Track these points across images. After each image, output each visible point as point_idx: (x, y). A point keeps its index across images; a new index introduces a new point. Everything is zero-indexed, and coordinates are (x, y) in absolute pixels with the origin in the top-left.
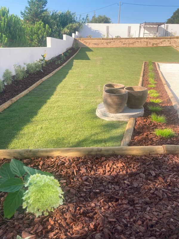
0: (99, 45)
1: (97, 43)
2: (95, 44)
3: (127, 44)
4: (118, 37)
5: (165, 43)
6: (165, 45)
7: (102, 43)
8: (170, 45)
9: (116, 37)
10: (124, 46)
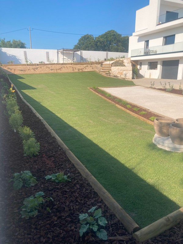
0: (25, 71)
1: (23, 69)
2: (21, 70)
3: (54, 69)
4: (42, 62)
5: (89, 68)
6: (89, 70)
7: (29, 70)
8: (93, 70)
9: (39, 62)
10: (52, 71)
